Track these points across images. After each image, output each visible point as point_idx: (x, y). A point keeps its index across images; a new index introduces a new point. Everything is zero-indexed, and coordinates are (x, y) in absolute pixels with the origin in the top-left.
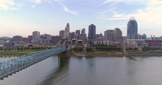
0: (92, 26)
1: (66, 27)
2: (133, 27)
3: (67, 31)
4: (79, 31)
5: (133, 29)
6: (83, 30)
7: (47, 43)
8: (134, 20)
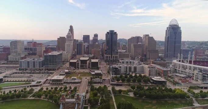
0: (112, 34)
1: (69, 34)
2: (175, 35)
3: (69, 39)
4: (88, 36)
5: (175, 39)
6: (95, 38)
7: (34, 66)
8: (175, 24)
